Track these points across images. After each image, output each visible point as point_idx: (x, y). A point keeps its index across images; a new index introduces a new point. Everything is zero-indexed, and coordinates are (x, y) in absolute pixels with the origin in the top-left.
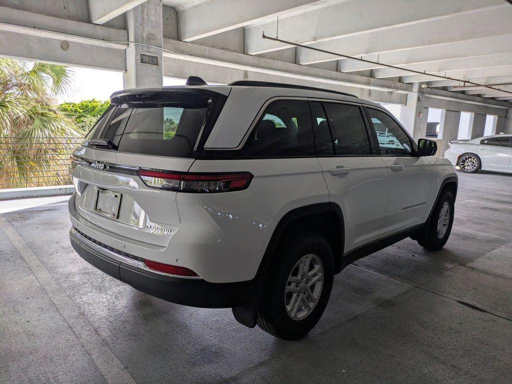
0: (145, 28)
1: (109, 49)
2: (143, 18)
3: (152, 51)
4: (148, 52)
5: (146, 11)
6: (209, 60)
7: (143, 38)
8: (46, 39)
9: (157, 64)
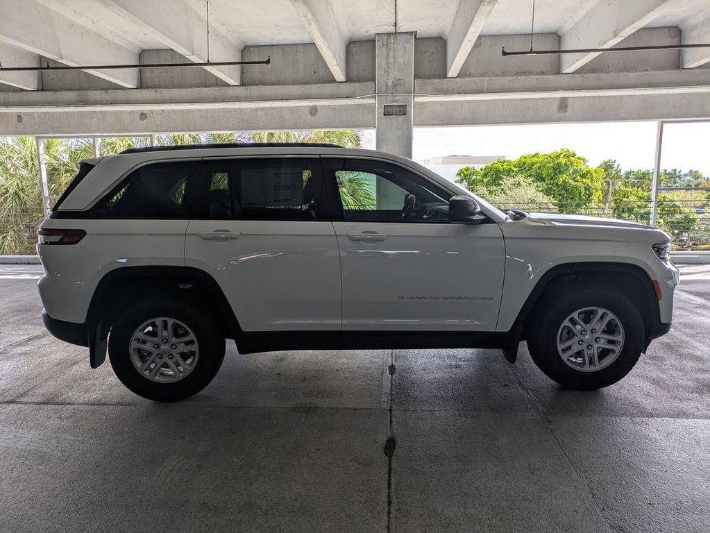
0: (391, 74)
1: (359, 106)
2: (388, 63)
3: (400, 99)
4: (393, 101)
5: (392, 53)
6: (488, 94)
7: (387, 86)
8: (296, 107)
9: (405, 114)
